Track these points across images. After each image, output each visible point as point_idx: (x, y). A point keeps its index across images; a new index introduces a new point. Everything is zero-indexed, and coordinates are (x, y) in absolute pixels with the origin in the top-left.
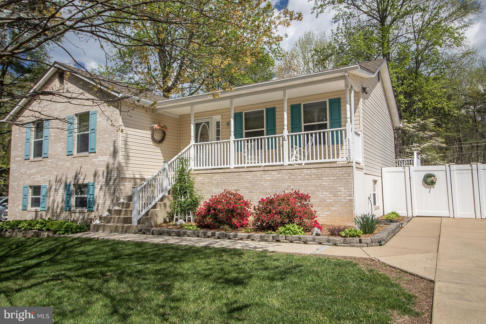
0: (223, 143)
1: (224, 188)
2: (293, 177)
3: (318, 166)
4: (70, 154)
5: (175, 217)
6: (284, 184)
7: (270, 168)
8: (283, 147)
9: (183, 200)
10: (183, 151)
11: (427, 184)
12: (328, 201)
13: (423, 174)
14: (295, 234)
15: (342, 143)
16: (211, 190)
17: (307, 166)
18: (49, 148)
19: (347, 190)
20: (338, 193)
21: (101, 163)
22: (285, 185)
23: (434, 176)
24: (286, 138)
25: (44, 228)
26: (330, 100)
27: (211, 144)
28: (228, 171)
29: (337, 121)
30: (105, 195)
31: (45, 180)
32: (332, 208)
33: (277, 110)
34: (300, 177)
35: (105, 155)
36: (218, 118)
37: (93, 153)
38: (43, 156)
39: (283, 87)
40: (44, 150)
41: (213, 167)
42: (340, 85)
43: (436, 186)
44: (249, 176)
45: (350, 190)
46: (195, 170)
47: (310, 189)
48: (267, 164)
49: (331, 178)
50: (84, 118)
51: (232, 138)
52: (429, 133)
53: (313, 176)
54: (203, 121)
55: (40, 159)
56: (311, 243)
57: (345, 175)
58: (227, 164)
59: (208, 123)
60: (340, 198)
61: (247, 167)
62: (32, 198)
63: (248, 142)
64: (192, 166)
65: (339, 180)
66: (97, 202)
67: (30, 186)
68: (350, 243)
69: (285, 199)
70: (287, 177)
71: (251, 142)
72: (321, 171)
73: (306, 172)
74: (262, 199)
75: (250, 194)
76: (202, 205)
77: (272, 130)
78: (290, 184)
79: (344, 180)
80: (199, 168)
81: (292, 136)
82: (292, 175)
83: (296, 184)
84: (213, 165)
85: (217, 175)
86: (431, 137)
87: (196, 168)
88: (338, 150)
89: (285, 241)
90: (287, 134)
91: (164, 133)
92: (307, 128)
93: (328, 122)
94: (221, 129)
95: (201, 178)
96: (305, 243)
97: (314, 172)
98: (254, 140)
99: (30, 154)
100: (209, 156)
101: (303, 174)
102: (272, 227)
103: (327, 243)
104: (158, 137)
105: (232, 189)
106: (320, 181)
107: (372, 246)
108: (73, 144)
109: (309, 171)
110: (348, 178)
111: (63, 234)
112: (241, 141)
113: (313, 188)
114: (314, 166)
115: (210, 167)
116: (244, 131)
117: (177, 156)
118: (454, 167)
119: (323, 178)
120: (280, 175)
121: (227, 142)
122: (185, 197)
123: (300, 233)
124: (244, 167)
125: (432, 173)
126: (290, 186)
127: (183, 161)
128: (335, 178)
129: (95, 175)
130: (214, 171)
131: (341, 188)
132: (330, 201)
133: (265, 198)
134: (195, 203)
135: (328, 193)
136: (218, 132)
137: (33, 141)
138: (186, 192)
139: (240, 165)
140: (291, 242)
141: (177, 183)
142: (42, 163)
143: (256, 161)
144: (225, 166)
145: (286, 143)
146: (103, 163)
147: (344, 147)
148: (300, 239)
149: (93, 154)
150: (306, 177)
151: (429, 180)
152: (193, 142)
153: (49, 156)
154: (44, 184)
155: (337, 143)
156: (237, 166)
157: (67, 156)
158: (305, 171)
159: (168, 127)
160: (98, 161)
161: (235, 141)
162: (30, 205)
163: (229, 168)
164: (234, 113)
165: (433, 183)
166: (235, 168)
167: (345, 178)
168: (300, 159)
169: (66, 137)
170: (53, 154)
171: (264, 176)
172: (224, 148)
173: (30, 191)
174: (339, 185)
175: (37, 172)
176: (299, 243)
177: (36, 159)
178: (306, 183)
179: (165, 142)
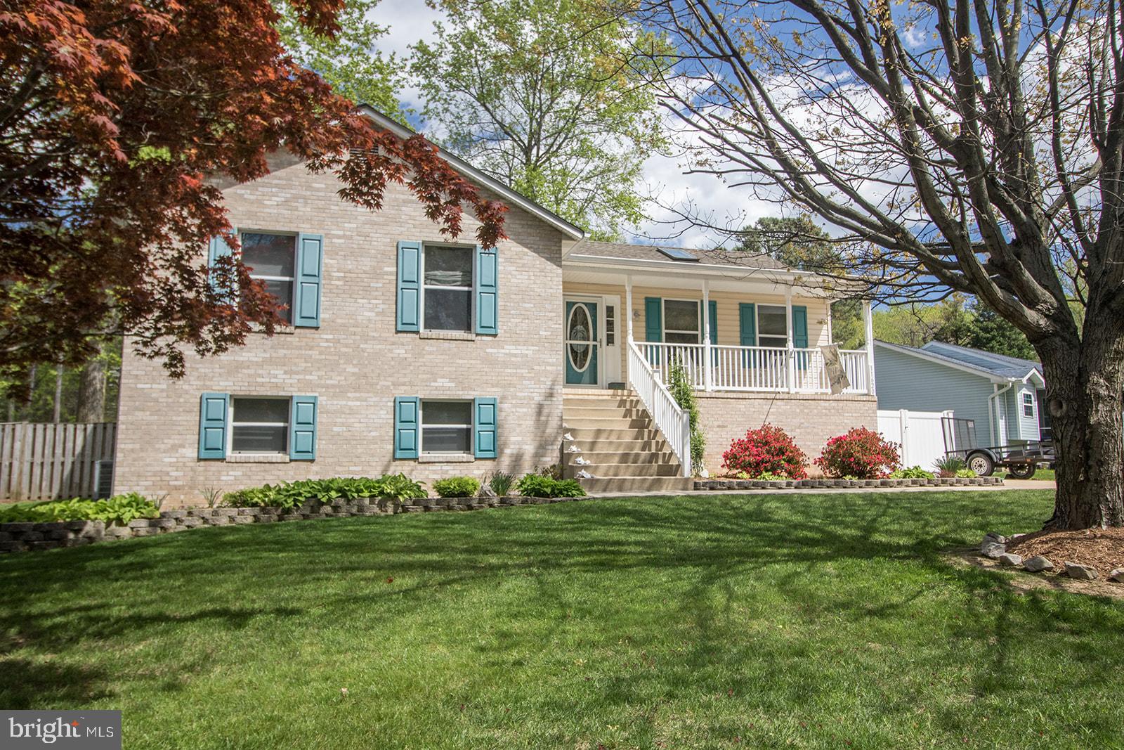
0: (692, 348)
2: (806, 410)
4: (406, 329)
6: (794, 420)
7: (773, 396)
15: (805, 369)
18: (323, 304)
21: (513, 359)
22: (796, 421)
26: (793, 307)
29: (803, 338)
31: (309, 384)
34: (815, 410)
35: (526, 343)
36: (612, 300)
37: (487, 335)
38: (298, 321)
40: (303, 309)
44: (742, 406)
47: (829, 427)
49: (853, 414)
53: (833, 411)
57: (869, 411)
62: (235, 428)
65: (863, 418)
70: (798, 410)
72: (841, 404)
73: (823, 404)
77: (714, 335)
78: (802, 420)
79: (869, 418)
82: (805, 407)
83: (811, 420)
90: (793, 348)
94: (617, 320)
97: (833, 404)
98: (686, 348)
101: (819, 407)
106: (840, 417)
108: (419, 308)
110: (872, 414)
116: (664, 331)
121: (698, 348)
128: (859, 414)
136: (610, 324)
139: (720, 387)
142: (289, 338)
146: (519, 359)
149: (490, 338)
153: (321, 324)
154: (299, 394)
157: (397, 332)
160: (506, 354)
161: (711, 349)
162: (228, 446)
169: (394, 287)
170: (339, 321)
173: (231, 411)
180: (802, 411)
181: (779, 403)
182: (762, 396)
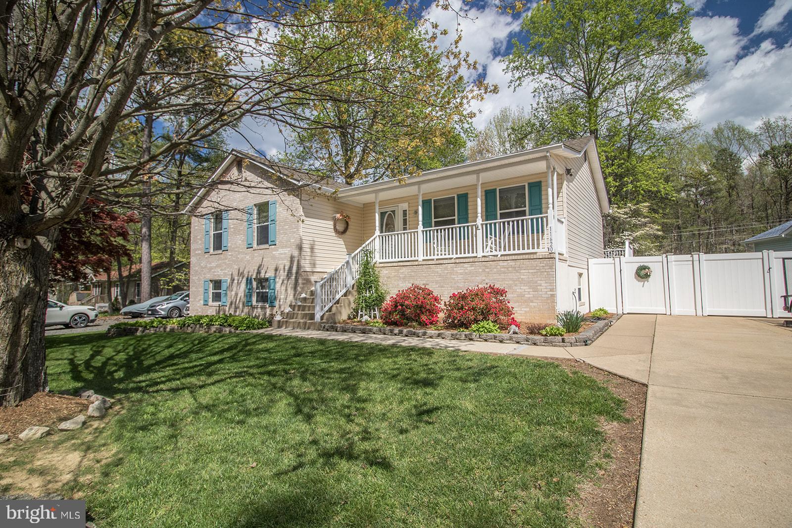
0: (411, 233)
1: (412, 282)
2: (487, 270)
3: (516, 257)
4: (250, 246)
5: (360, 313)
6: (477, 278)
7: (462, 260)
8: (476, 237)
9: (368, 295)
10: (367, 243)
11: (641, 277)
12: (526, 296)
13: (636, 266)
14: (489, 332)
15: (543, 232)
16: (398, 285)
17: (503, 258)
18: (229, 240)
19: (549, 284)
20: (538, 287)
21: (283, 256)
22: (479, 279)
23: (649, 269)
24: (480, 227)
25: (225, 324)
26: (529, 184)
27: (398, 234)
28: (416, 263)
29: (538, 207)
30: (286, 290)
31: (225, 275)
32: (531, 304)
33: (469, 196)
34: (495, 270)
35: (289, 248)
36: (405, 206)
37: (273, 245)
38: (223, 248)
39: (477, 170)
40: (224, 243)
41: (400, 259)
42: (541, 166)
43: (650, 279)
44: (439, 269)
45: (552, 284)
46: (380, 263)
47: (507, 282)
48: (459, 256)
49: (530, 271)
50: (263, 208)
51: (420, 227)
52: (643, 220)
53: (510, 269)
54: (389, 209)
55: (220, 252)
56: (508, 342)
57: (546, 268)
58: (415, 257)
59: (394, 212)
60: (541, 293)
61: (437, 260)
62: (213, 293)
63: (437, 232)
64: (377, 258)
65: (539, 273)
66: (279, 297)
67: (211, 281)
68: (552, 342)
69: (478, 294)
70: (481, 270)
71: (441, 232)
72: (518, 263)
73: (503, 264)
74: (454, 294)
75: (440, 288)
76: (388, 300)
77: (464, 217)
78: (484, 278)
79: (546, 273)
80: (384, 260)
81: (486, 225)
82: (486, 267)
83: (491, 278)
84: (400, 257)
85: (404, 268)
86: (645, 225)
87: (381, 261)
88: (538, 240)
89: (479, 339)
90: (481, 222)
91: (347, 223)
92: (503, 216)
93: (527, 209)
94: (407, 218)
95: (387, 272)
96: (501, 342)
97: (511, 264)
99: (210, 247)
100: (395, 248)
101: (499, 267)
102: (465, 325)
103: (526, 342)
104: (340, 227)
105: (421, 283)
106: (518, 274)
107: (577, 346)
108: (253, 236)
109: (505, 263)
110: (550, 270)
111: (245, 330)
112: (430, 231)
113: (511, 282)
114: (511, 257)
115: (397, 260)
116: (433, 220)
117: (361, 248)
118: (672, 258)
119: (521, 271)
120: (473, 268)
121: (414, 232)
122: (370, 291)
123: (495, 331)
124: (433, 260)
125: (646, 264)
126: (484, 280)
127: (368, 253)
128: (535, 271)
129: (276, 270)
130: (401, 264)
131: (542, 282)
132: (529, 296)
133: (456, 293)
134: (380, 299)
135: (527, 287)
136: (405, 221)
137: (212, 233)
138: (371, 287)
139: (429, 257)
140: (486, 340)
141: (362, 276)
142: (222, 256)
143: (447, 253)
144: (413, 258)
145: (479, 233)
147: (545, 237)
148: (495, 337)
149: (273, 247)
150: (502, 269)
151: (643, 272)
152: (377, 233)
153: (229, 249)
154: (223, 278)
155: (538, 232)
156: (426, 258)
157: (247, 248)
158: (501, 263)
159: (351, 217)
160: (279, 254)
161: (423, 231)
162: (211, 300)
163: (417, 260)
164: (423, 201)
165: (647, 276)
166: (424, 260)
167: (547, 270)
168: (496, 250)
169: (246, 228)
170: (233, 246)
171: (455, 269)
172: (411, 239)
173: (211, 285)
174: (540, 279)
175: (217, 266)
176: (495, 342)
177: (216, 252)
178: (503, 276)
179: (348, 233)
180: (484, 271)
181: (466, 265)
182: (453, 261)
